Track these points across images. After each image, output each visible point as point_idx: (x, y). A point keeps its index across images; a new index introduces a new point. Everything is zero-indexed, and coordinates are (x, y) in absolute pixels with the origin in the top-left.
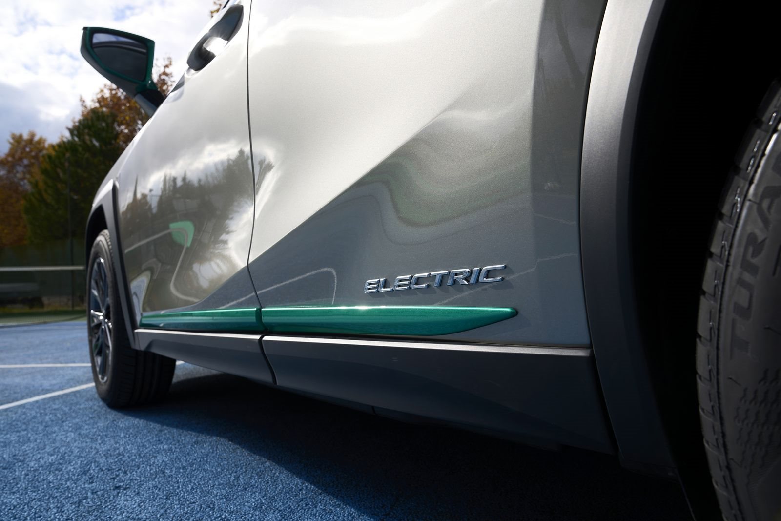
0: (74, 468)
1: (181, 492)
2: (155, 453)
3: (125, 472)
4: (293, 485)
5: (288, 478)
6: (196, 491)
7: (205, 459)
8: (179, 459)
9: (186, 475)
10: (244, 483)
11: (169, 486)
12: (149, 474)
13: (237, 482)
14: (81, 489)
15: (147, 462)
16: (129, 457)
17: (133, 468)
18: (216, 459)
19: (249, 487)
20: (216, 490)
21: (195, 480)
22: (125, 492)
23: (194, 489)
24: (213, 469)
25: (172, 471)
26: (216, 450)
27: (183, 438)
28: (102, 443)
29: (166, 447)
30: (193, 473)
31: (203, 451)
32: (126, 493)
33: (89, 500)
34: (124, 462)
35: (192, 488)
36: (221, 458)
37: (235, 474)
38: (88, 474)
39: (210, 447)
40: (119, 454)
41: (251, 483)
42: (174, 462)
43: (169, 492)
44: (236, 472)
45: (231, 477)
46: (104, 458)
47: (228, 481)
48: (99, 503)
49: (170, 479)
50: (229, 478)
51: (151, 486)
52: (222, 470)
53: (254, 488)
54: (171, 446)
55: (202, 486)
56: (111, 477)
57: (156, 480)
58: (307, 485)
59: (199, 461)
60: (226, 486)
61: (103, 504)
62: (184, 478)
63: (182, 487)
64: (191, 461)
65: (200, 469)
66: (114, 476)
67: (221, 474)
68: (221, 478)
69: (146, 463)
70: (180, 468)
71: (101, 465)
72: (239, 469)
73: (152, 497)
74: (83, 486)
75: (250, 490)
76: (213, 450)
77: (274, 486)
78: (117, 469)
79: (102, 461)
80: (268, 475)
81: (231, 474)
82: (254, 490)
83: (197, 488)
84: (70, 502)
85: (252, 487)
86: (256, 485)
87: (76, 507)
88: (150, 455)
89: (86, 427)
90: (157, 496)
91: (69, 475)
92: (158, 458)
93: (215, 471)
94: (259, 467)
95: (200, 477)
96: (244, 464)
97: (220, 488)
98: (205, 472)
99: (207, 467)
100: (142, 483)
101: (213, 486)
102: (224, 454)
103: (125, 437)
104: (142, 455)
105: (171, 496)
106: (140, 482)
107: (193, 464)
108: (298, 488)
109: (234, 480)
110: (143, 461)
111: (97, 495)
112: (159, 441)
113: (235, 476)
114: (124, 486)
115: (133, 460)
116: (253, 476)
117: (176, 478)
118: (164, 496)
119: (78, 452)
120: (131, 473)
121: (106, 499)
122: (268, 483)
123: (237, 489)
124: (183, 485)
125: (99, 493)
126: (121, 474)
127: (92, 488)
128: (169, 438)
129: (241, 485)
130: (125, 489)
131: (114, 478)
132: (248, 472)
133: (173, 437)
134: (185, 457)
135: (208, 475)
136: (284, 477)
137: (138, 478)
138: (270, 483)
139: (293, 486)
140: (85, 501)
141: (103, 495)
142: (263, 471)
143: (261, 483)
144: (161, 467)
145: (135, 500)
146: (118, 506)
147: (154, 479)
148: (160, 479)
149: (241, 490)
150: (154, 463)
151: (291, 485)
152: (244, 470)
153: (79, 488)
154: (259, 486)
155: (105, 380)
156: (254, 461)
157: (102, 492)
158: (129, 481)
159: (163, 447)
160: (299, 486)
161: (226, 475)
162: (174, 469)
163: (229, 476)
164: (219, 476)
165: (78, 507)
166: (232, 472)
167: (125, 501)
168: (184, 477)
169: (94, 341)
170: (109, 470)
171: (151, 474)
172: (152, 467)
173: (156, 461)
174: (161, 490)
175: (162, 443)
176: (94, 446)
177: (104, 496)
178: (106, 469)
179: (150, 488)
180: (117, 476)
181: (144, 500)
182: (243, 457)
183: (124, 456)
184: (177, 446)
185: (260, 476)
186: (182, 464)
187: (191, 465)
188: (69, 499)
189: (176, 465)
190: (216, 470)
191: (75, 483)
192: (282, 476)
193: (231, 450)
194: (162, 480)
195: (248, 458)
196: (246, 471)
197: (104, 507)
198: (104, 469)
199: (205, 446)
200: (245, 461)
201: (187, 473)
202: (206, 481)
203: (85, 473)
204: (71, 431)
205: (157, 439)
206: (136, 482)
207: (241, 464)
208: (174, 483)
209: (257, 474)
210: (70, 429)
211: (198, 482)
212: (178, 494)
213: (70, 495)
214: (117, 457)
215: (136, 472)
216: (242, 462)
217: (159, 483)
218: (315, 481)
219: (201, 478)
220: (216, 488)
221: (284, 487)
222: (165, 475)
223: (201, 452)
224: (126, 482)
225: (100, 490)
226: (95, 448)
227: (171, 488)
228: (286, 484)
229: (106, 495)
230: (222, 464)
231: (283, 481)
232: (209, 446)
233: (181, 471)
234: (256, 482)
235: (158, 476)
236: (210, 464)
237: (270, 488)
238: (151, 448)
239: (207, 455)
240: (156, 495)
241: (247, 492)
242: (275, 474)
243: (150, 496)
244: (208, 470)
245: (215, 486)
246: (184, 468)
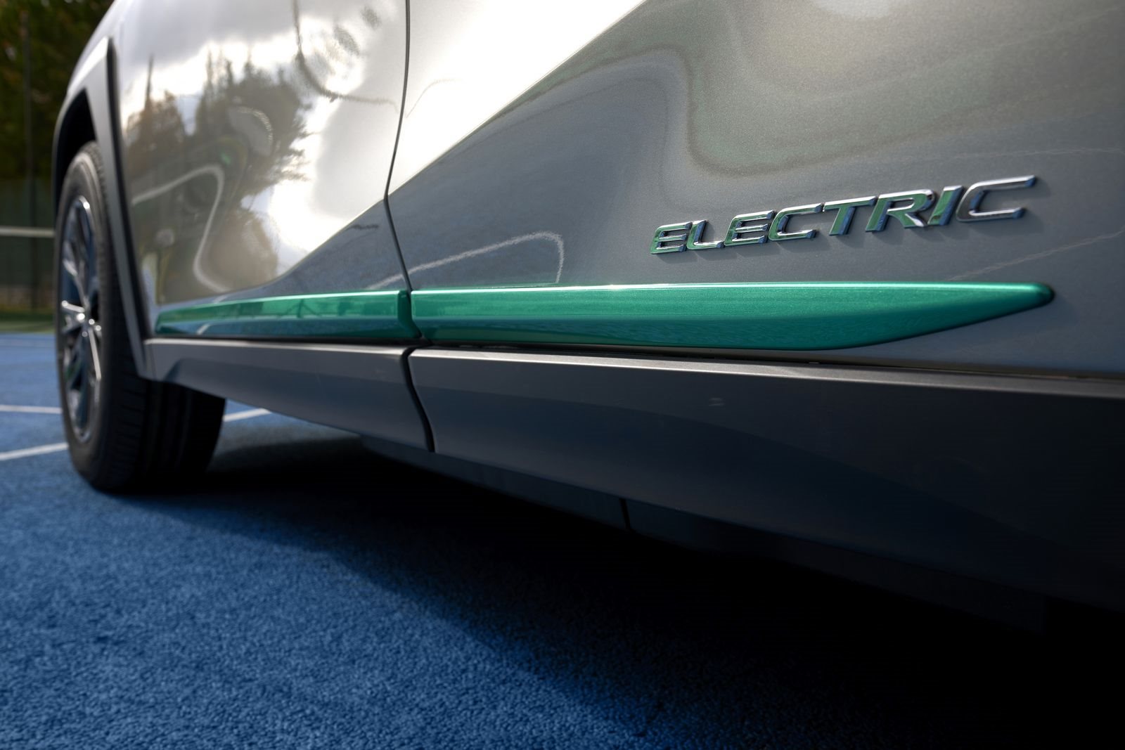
0: (21, 596)
1: (227, 657)
2: (177, 578)
3: (118, 612)
4: (450, 660)
5: (438, 646)
6: (256, 659)
7: (275, 597)
8: (223, 594)
9: (237, 625)
10: (351, 650)
11: (202, 644)
12: (164, 619)
13: (338, 645)
14: (32, 637)
15: (162, 595)
16: (127, 583)
17: (134, 605)
18: (297, 598)
19: (359, 658)
20: (295, 658)
21: (254, 636)
22: (116, 648)
23: (251, 654)
24: (289, 618)
25: (208, 616)
26: (297, 582)
27: (233, 556)
28: (76, 552)
29: (199, 569)
30: (250, 622)
31: (271, 582)
32: (118, 651)
33: (46, 658)
34: (117, 591)
35: (248, 652)
36: (307, 599)
37: (333, 630)
38: (47, 610)
39: (285, 576)
40: (108, 577)
41: (365, 650)
42: (214, 600)
43: (202, 656)
44: (335, 627)
45: (324, 636)
46: (79, 582)
47: (319, 644)
48: (65, 666)
49: (205, 631)
50: (321, 637)
51: (167, 641)
52: (308, 621)
53: (370, 660)
54: (208, 568)
55: (268, 649)
56: (91, 618)
57: (177, 631)
58: (475, 662)
59: (262, 599)
60: (314, 652)
61: (72, 668)
62: (232, 631)
63: (228, 649)
64: (246, 599)
65: (264, 615)
66: (97, 617)
67: (306, 628)
68: (306, 636)
69: (160, 598)
70: (225, 612)
71: (73, 595)
72: (341, 621)
73: (168, 662)
74: (35, 631)
75: (362, 664)
76: (291, 582)
77: (410, 660)
78: (102, 604)
79: (75, 587)
80: (399, 637)
81: (325, 630)
82: (371, 665)
83: (257, 652)
84: (11, 659)
85: (366, 659)
86: (375, 655)
87: (20, 670)
88: (167, 583)
89: (48, 522)
90: (178, 661)
91: (10, 607)
92: (183, 590)
93: (293, 623)
94: (380, 621)
95: (264, 631)
96: (352, 613)
97: (303, 656)
98: (274, 622)
99: (278, 612)
100: (150, 634)
101: (290, 651)
102: (313, 591)
103: (121, 545)
104: (152, 582)
105: (206, 664)
106: (147, 631)
107: (252, 605)
108: (459, 666)
109: (331, 642)
110: (153, 593)
111: (62, 650)
112: (186, 557)
113: (332, 635)
114: (115, 638)
115: (135, 590)
116: (369, 637)
117: (217, 630)
118: (191, 662)
119: (30, 567)
120: (130, 613)
121: (79, 659)
122: (398, 652)
123: (337, 660)
124: (230, 644)
125: (65, 647)
126: (110, 615)
127: (54, 636)
128: (205, 553)
129: (344, 652)
130: (116, 643)
131: (96, 622)
132: (358, 628)
133: (214, 553)
134: (236, 590)
135: (279, 628)
136: (431, 644)
137: (143, 624)
138: (403, 653)
139: (449, 663)
140: (38, 660)
141: (73, 651)
142: (388, 629)
143: (384, 652)
144: (189, 607)
145: (135, 667)
146: (101, 675)
147: (173, 629)
148: (186, 629)
149: (345, 663)
150: (175, 598)
151: (445, 661)
152: (351, 624)
153: (27, 634)
154: (381, 658)
155: (87, 435)
156: (371, 609)
157: (72, 645)
158: (124, 630)
159: (194, 569)
160: (460, 663)
161: (315, 631)
162: (213, 613)
163: (322, 633)
164: (301, 633)
165: (25, 669)
166: (328, 627)
167: (115, 665)
168: (232, 628)
169: (67, 361)
170: (87, 605)
171: (169, 619)
172: (170, 605)
173: (179, 595)
174: (187, 651)
175: (191, 561)
176: (60, 558)
177: (75, 653)
178: (81, 603)
179: (164, 646)
180: (103, 617)
181: (152, 667)
182: (350, 598)
183: (117, 581)
184: (221, 568)
185: (383, 637)
186: (229, 605)
187: (249, 607)
188: (8, 653)
189: (217, 605)
190: (296, 620)
191: (22, 625)
192: (427, 641)
193: (326, 584)
194: (189, 631)
195: (360, 602)
196: (354, 627)
197: (74, 674)
198: (78, 601)
199: (275, 572)
200: (353, 606)
201: (239, 621)
202: (276, 640)
203: (41, 606)
204: (19, 528)
205: (183, 554)
206: (138, 631)
207: (344, 613)
208: (213, 638)
209: (377, 634)
210: (17, 524)
211: (259, 641)
212: (219, 661)
213: (10, 646)
214: (103, 583)
215: (140, 612)
216: (346, 608)
217: (183, 636)
218: (493, 656)
219: (265, 634)
220: (295, 655)
221: (430, 663)
222: (195, 624)
223: (268, 584)
224: (118, 629)
225: (68, 642)
226: (63, 563)
227: (207, 648)
228: (434, 657)
229: (79, 653)
230: (308, 609)
231: (429, 651)
232: (283, 573)
233: (227, 616)
234: (375, 649)
235: (181, 624)
236: (283, 608)
237: (402, 663)
238: (170, 569)
239: (279, 591)
240: (176, 660)
241: (356, 666)
242: (412, 635)
243: (164, 661)
244: (279, 618)
245: (294, 651)
246: (233, 611)
